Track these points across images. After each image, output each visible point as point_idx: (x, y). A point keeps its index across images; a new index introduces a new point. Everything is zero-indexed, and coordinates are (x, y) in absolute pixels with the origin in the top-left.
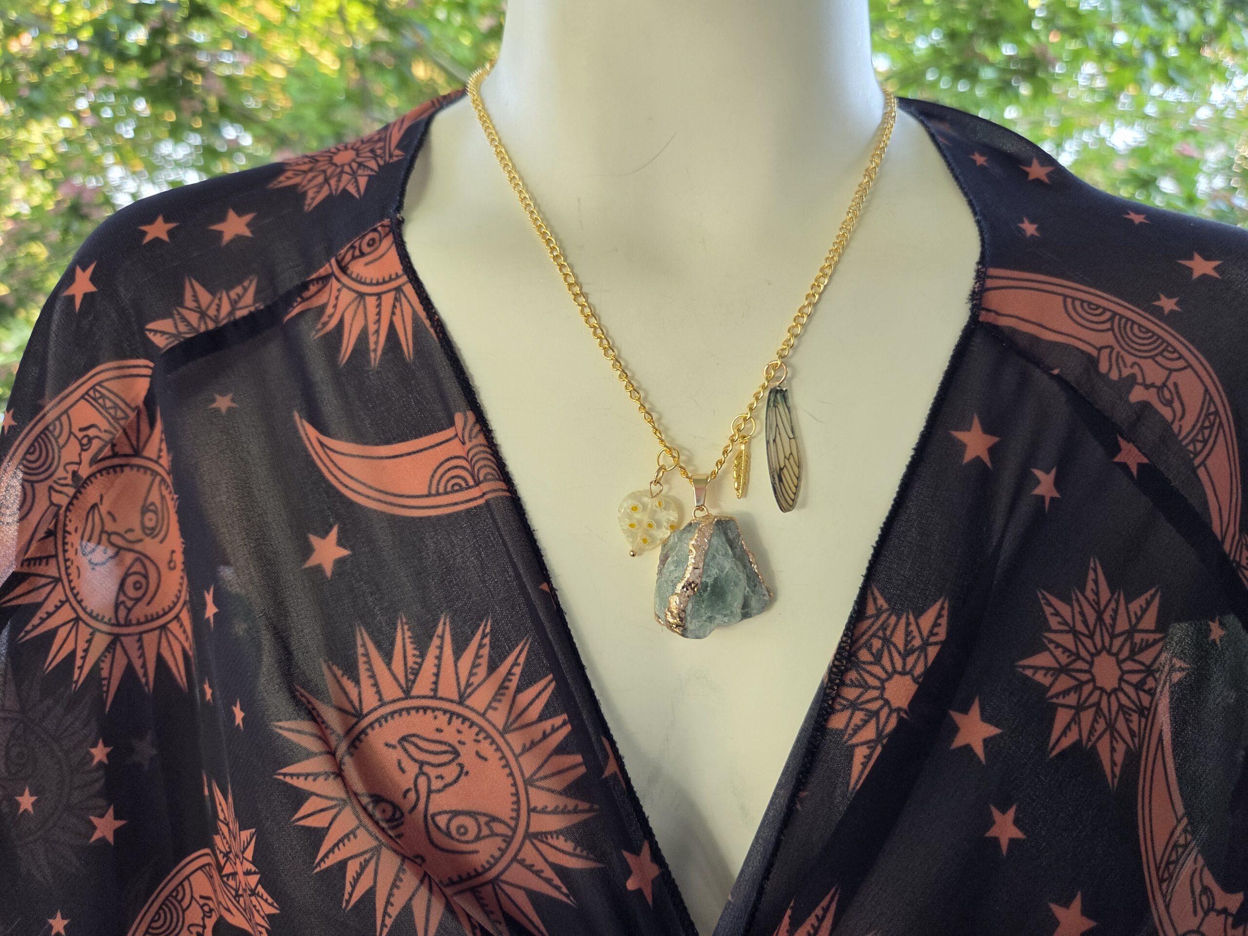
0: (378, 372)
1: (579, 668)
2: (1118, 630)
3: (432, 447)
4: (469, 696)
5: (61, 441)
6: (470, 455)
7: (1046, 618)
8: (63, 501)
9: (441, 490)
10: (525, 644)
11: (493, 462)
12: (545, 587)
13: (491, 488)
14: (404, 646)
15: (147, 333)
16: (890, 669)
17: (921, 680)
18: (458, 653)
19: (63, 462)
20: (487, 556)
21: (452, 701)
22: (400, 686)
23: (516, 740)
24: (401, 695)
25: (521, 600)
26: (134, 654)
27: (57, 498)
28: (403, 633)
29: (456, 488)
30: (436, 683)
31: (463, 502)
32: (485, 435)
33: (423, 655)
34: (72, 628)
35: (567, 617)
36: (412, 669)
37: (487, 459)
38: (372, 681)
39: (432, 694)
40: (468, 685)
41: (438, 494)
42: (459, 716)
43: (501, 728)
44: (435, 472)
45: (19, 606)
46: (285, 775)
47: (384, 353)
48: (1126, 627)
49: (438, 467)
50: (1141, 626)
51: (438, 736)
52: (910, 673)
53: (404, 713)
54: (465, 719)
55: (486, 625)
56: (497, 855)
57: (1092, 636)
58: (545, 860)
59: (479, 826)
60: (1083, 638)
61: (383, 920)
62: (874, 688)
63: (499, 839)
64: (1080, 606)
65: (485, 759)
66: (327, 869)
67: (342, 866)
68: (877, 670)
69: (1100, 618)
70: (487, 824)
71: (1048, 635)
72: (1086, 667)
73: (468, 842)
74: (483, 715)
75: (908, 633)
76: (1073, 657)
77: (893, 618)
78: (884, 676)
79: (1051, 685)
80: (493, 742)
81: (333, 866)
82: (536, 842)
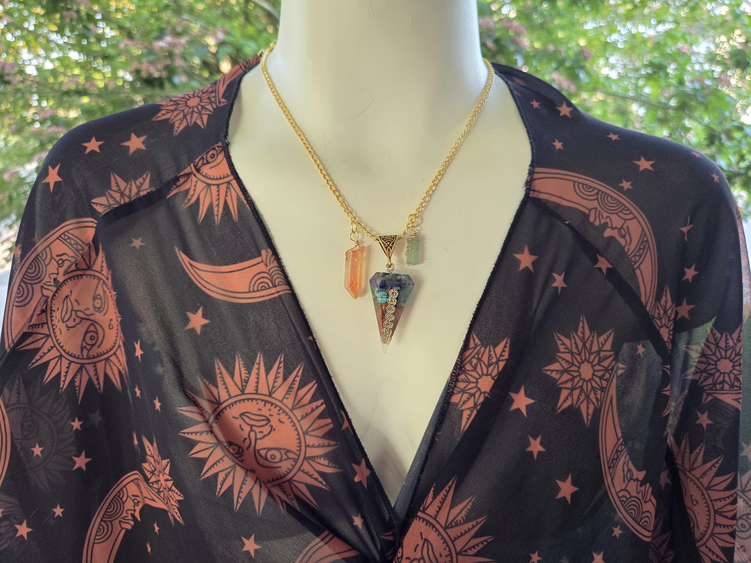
0: (219, 227)
1: (329, 377)
2: (593, 350)
3: (249, 267)
4: (274, 392)
5: (47, 262)
6: (271, 271)
7: (558, 346)
8: (51, 294)
9: (255, 289)
10: (301, 366)
11: (282, 275)
12: (310, 338)
13: (282, 289)
14: (240, 369)
15: (92, 204)
16: (480, 373)
17: (496, 378)
18: (268, 371)
19: (48, 273)
20: (281, 323)
21: (265, 395)
22: (239, 388)
23: (299, 413)
24: (240, 393)
26: (92, 373)
27: (46, 292)
28: (239, 362)
29: (263, 288)
30: (257, 387)
31: (267, 296)
32: (277, 261)
33: (250, 373)
34: (58, 361)
35: (322, 353)
36: (245, 380)
37: (279, 274)
38: (224, 386)
39: (255, 392)
40: (273, 387)
41: (254, 291)
42: (269, 402)
43: (290, 407)
44: (252, 280)
45: (28, 350)
46: (184, 433)
47: (223, 216)
48: (597, 349)
49: (254, 277)
50: (605, 348)
51: (259, 413)
52: (490, 375)
53: (242, 402)
54: (272, 404)
55: (281, 358)
56: (291, 468)
57: (580, 354)
58: (315, 469)
59: (281, 454)
60: (576, 356)
61: (238, 500)
62: (473, 382)
63: (292, 460)
64: (575, 340)
65: (283, 423)
66: (208, 478)
67: (216, 475)
68: (474, 374)
69: (584, 345)
70: (285, 453)
71: (558, 354)
72: (576, 369)
73: (276, 463)
74: (281, 401)
75: (490, 356)
76: (570, 365)
77: (483, 349)
78: (477, 376)
79: (559, 379)
80: (287, 414)
81: (210, 476)
82: (310, 461)
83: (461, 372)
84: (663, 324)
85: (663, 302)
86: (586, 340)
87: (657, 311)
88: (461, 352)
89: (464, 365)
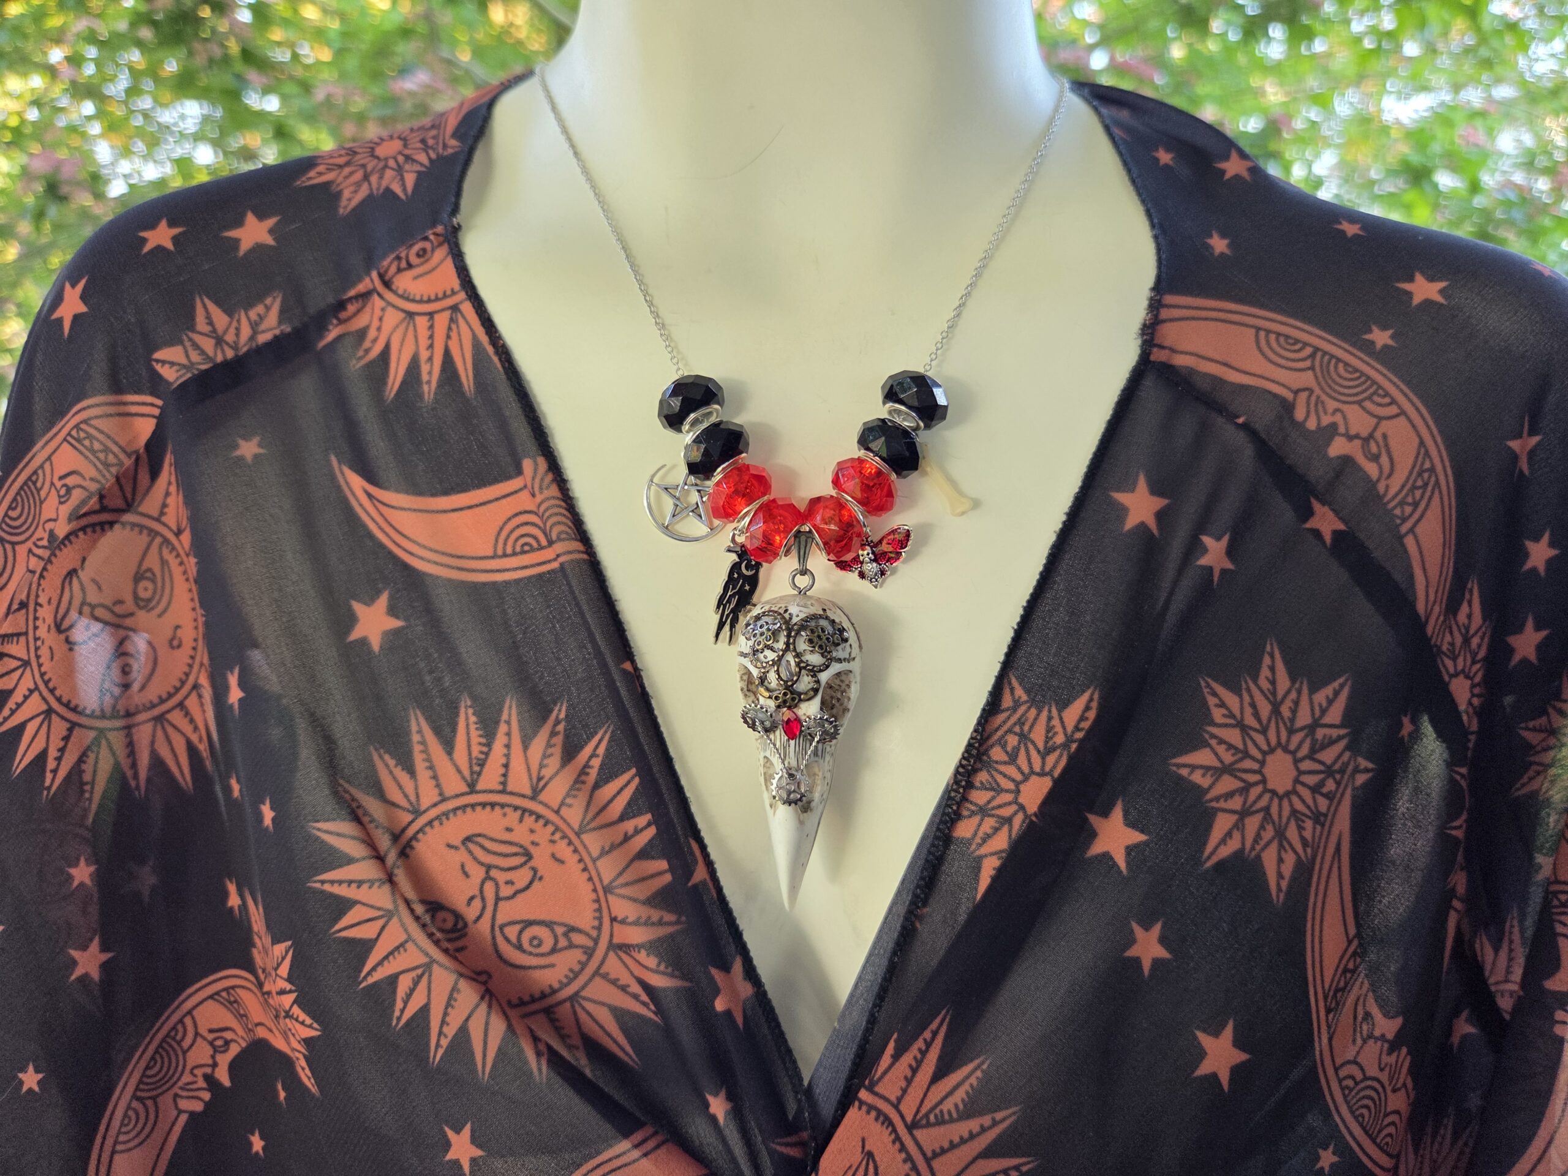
0: (433, 409)
1: (668, 762)
2: (1299, 723)
3: (497, 499)
4: (541, 790)
5: (43, 494)
6: (542, 509)
7: (1209, 710)
9: (509, 550)
10: (606, 732)
11: (568, 518)
12: (627, 666)
13: (566, 550)
14: (468, 733)
15: (154, 363)
16: (1025, 769)
18: (527, 741)
19: (42, 520)
20: (563, 629)
21: (523, 796)
22: (464, 778)
23: (594, 841)
24: (465, 789)
25: (601, 681)
28: (467, 718)
29: (526, 548)
30: (505, 775)
31: (533, 566)
32: (559, 486)
33: (490, 743)
34: (42, 723)
35: (653, 702)
36: (478, 759)
37: (561, 514)
38: (430, 773)
39: (500, 788)
40: (540, 779)
41: (505, 555)
42: (531, 813)
43: (577, 827)
44: (501, 529)
46: (323, 882)
47: (440, 385)
48: (1308, 720)
49: (505, 523)
50: (1327, 720)
51: (507, 836)
52: (1050, 773)
53: (469, 810)
54: (539, 817)
55: (560, 710)
56: (577, 968)
57: (1264, 731)
58: (632, 973)
59: (556, 937)
60: (1253, 734)
61: (438, 1040)
62: (1007, 791)
63: (581, 950)
64: (1251, 697)
65: (562, 862)
66: (375, 984)
67: (393, 980)
68: (1011, 770)
69: (1276, 711)
70: (566, 935)
71: (1210, 729)
72: (1256, 766)
73: (543, 955)
74: (557, 812)
75: (1049, 729)
76: (1240, 755)
77: (1033, 712)
78: (1019, 777)
79: (1210, 787)
80: (570, 843)
81: (382, 980)
82: (620, 953)
83: (979, 765)
84: (1460, 667)
85: (1462, 617)
86: (1279, 697)
87: (1448, 638)
88: (981, 716)
89: (987, 750)
